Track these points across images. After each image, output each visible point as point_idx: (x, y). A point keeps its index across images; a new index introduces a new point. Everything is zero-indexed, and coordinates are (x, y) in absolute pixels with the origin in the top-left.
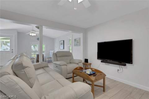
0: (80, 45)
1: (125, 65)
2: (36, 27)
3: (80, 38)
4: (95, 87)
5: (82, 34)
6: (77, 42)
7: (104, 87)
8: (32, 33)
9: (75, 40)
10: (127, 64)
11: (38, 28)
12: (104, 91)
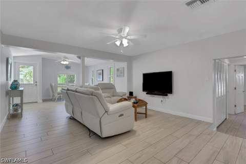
0: (124, 76)
1: (167, 95)
2: (78, 57)
3: (124, 68)
4: (138, 114)
5: (126, 63)
6: (120, 73)
7: (146, 114)
8: (64, 61)
9: (118, 70)
10: (168, 94)
11: (79, 58)
12: (146, 117)
